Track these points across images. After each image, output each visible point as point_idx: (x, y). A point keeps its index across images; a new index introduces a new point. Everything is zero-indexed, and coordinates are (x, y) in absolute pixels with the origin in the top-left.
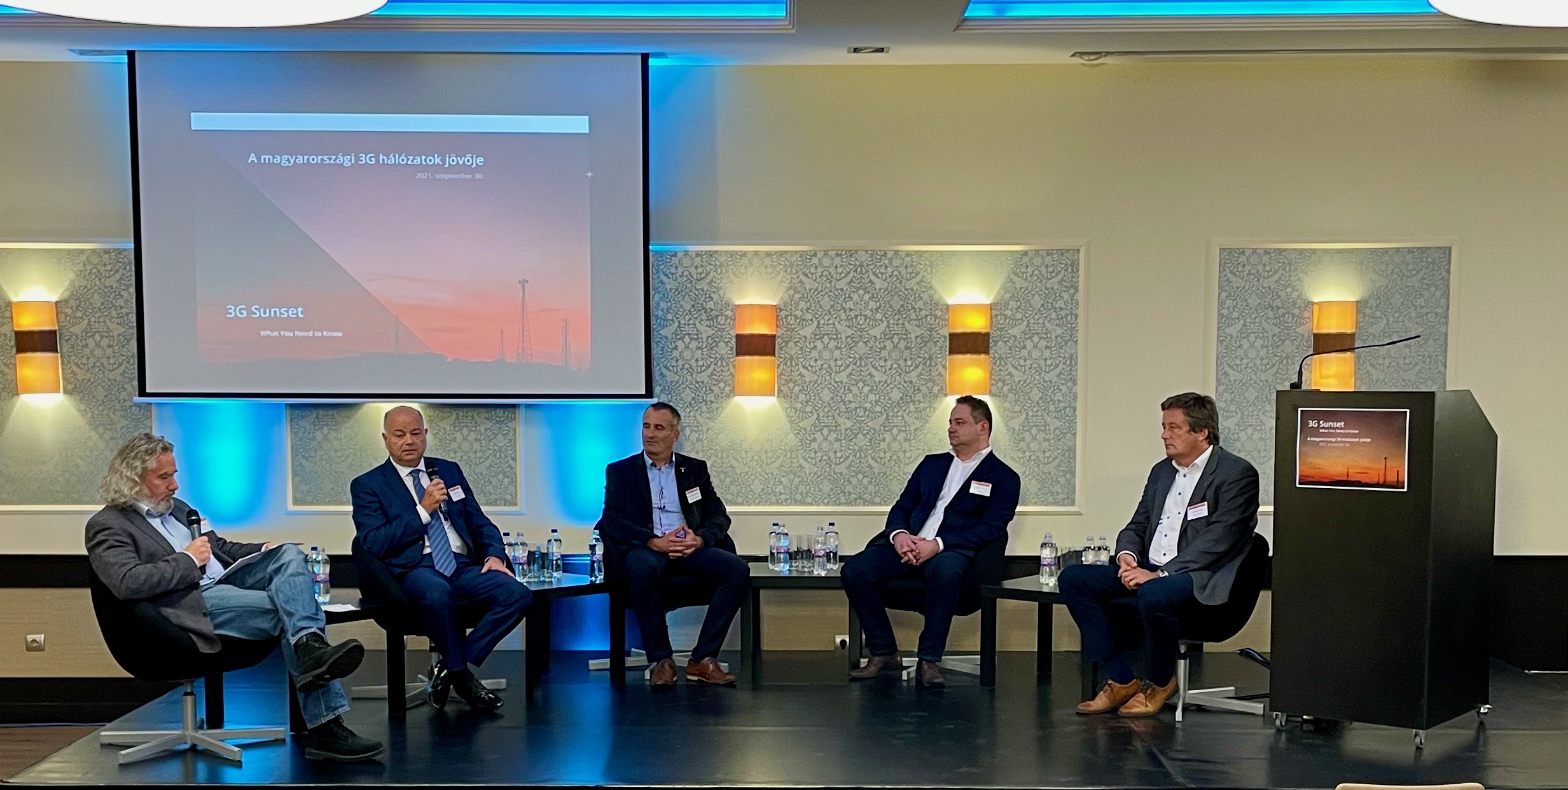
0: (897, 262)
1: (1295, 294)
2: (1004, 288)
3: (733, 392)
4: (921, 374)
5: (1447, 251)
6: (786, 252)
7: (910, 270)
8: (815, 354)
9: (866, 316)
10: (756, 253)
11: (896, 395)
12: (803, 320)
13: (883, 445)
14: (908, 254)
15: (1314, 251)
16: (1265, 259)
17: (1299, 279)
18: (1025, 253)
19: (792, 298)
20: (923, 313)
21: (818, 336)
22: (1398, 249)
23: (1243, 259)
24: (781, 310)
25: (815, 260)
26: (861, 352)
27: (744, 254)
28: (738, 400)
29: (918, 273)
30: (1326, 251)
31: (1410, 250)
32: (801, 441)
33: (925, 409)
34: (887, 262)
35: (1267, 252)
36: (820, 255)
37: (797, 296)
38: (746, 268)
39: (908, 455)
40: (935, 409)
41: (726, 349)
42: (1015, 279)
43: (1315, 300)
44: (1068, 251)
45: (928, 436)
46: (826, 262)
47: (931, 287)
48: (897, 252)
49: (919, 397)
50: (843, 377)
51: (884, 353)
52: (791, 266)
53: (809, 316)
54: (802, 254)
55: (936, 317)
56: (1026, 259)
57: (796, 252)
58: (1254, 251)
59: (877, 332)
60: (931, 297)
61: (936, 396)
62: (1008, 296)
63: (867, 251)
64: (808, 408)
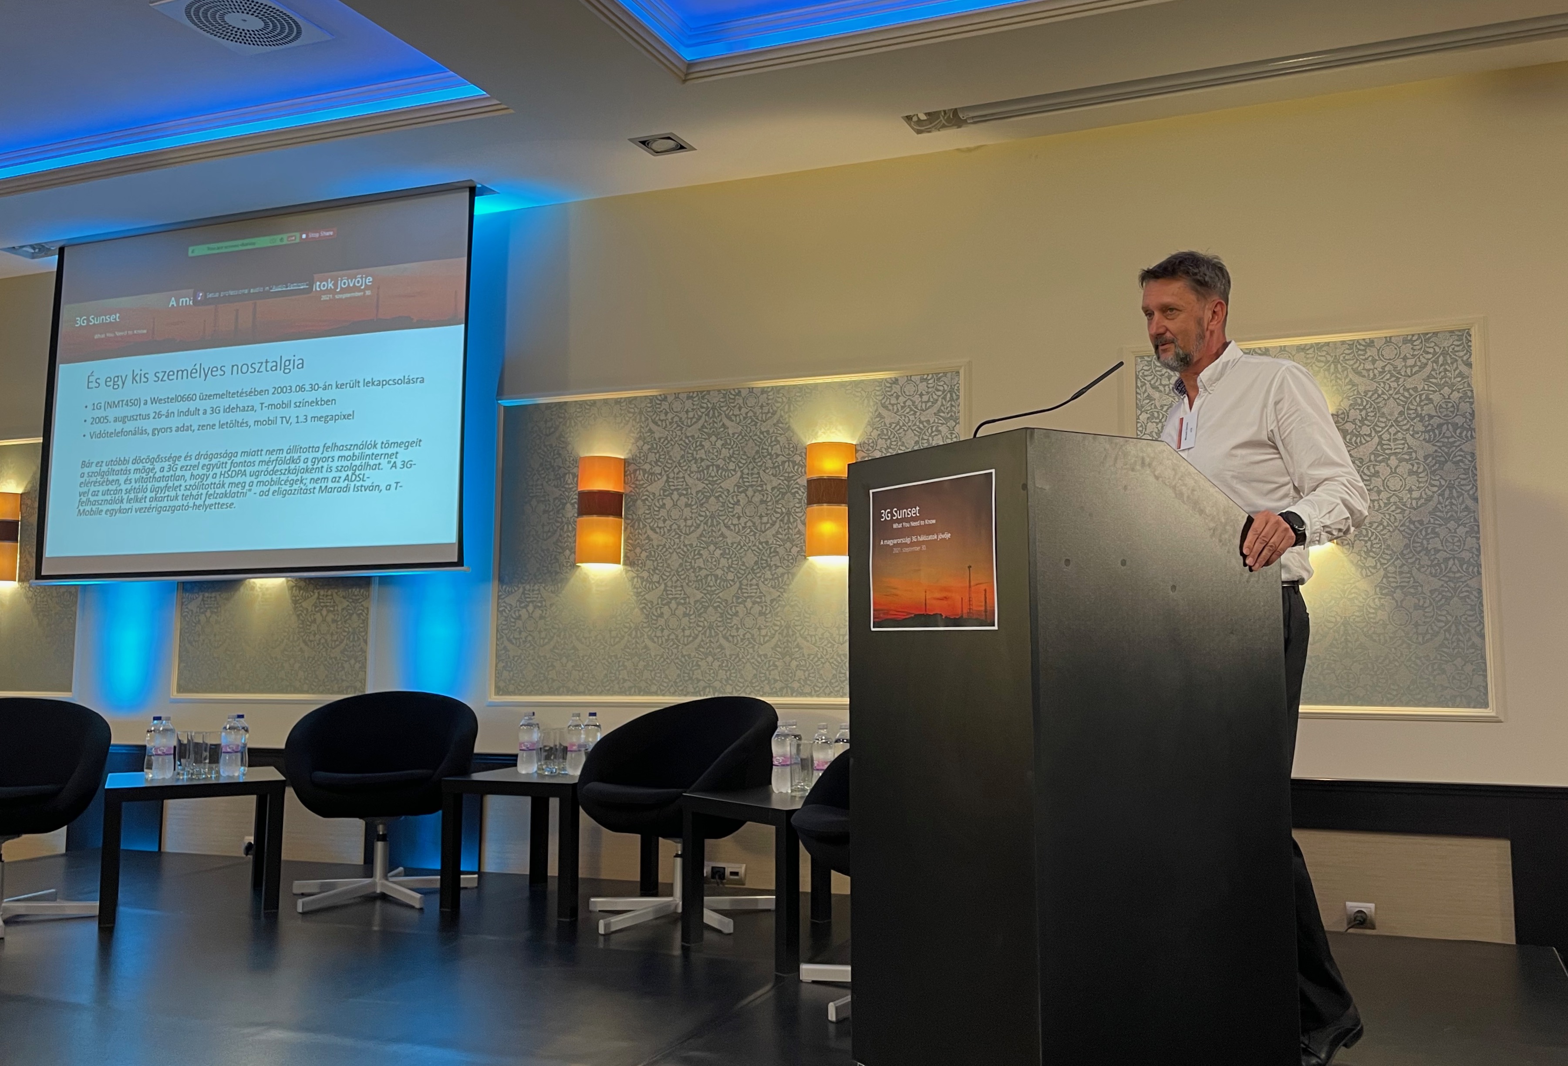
0: (751, 402)
2: (870, 424)
3: (578, 559)
4: (778, 532)
6: (636, 398)
7: (765, 410)
8: (663, 512)
9: (718, 466)
10: (606, 401)
11: (750, 559)
12: (652, 474)
13: (736, 620)
14: (763, 391)
18: (896, 381)
19: (640, 449)
20: (780, 459)
21: (667, 492)
24: (629, 464)
25: (665, 406)
26: (713, 509)
27: (594, 402)
28: (584, 566)
29: (774, 413)
31: (1407, 340)
32: (647, 616)
33: (783, 575)
34: (741, 401)
36: (670, 399)
37: (646, 447)
38: (595, 419)
39: (763, 632)
40: (794, 575)
41: (571, 510)
42: (884, 412)
44: (945, 374)
45: (786, 608)
46: (677, 406)
47: (789, 428)
48: (751, 390)
49: (776, 560)
50: (693, 539)
51: (738, 510)
52: (641, 413)
53: (657, 470)
54: (652, 399)
55: (794, 463)
56: (896, 388)
57: (646, 397)
59: (729, 484)
60: (789, 440)
61: (795, 559)
62: (875, 433)
63: (719, 391)
64: (656, 578)
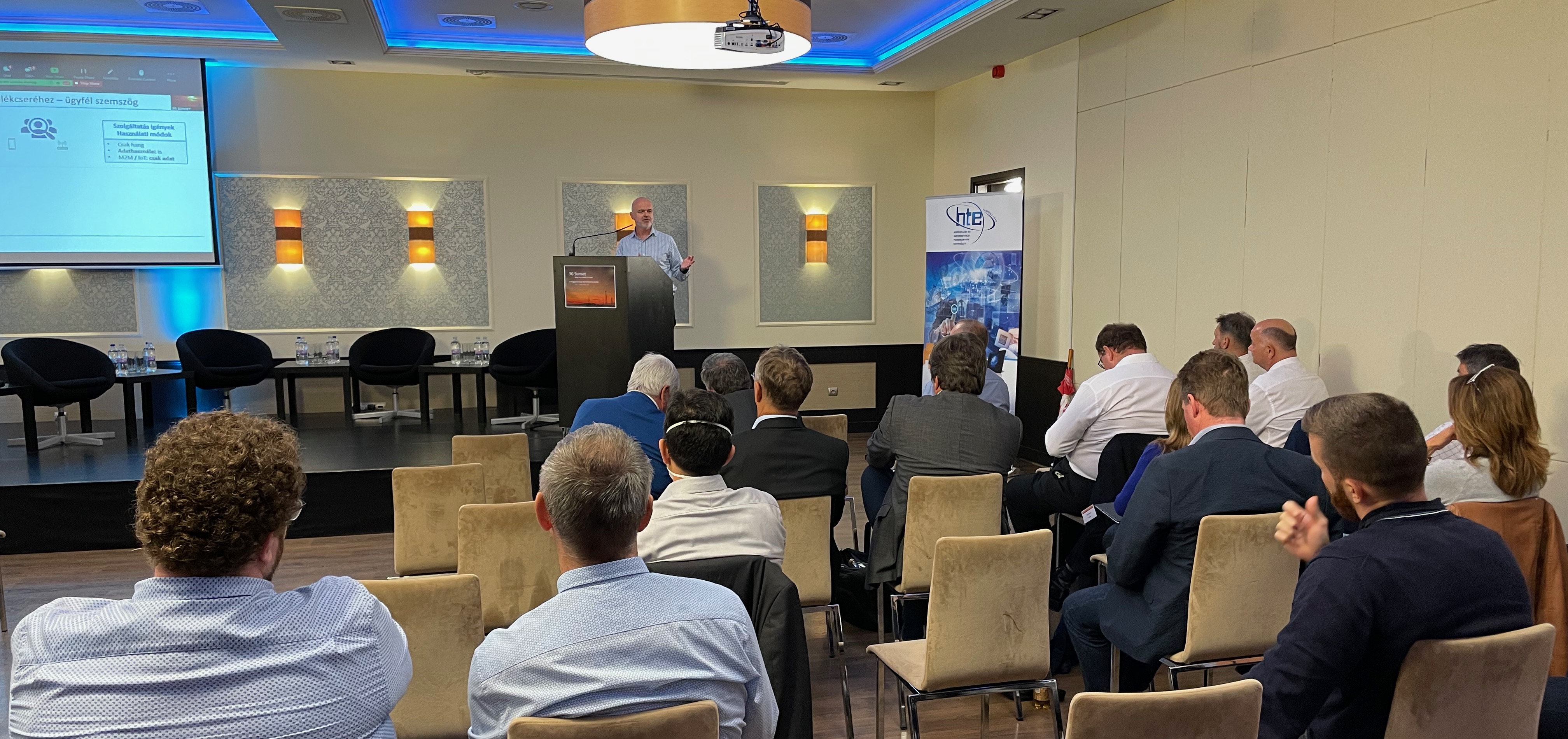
0: (374, 186)
1: (605, 209)
2: (440, 202)
3: (276, 262)
4: (393, 251)
5: (684, 187)
6: (305, 179)
7: (382, 191)
8: (326, 239)
9: (357, 217)
10: (286, 179)
11: (378, 263)
12: (318, 219)
13: (372, 292)
14: (381, 182)
15: (614, 186)
16: (588, 189)
17: (607, 201)
18: (452, 183)
19: (310, 206)
20: (392, 216)
21: (328, 228)
22: (659, 186)
23: (576, 189)
24: (304, 213)
25: (323, 184)
26: (355, 238)
27: (278, 179)
28: (280, 266)
29: (388, 193)
30: (621, 185)
31: (665, 186)
32: (321, 290)
33: (397, 271)
34: (368, 186)
35: (589, 186)
36: (326, 181)
37: (313, 205)
38: (280, 188)
39: (388, 298)
40: (403, 272)
41: (270, 236)
42: (446, 197)
43: (617, 212)
44: (476, 182)
45: (400, 287)
46: (330, 185)
47: (396, 201)
48: (373, 180)
49: (392, 264)
50: (345, 253)
51: (370, 239)
52: (309, 187)
53: (321, 217)
54: (315, 180)
55: (400, 218)
56: (452, 186)
57: (311, 179)
58: (582, 185)
59: (365, 226)
60: (397, 207)
61: (403, 264)
62: (442, 207)
63: (355, 179)
64: (324, 271)
